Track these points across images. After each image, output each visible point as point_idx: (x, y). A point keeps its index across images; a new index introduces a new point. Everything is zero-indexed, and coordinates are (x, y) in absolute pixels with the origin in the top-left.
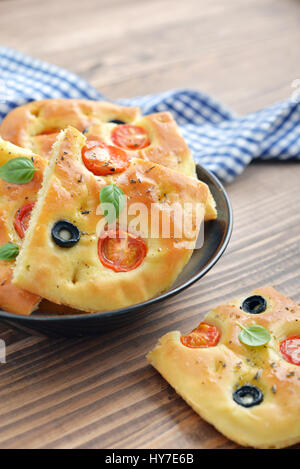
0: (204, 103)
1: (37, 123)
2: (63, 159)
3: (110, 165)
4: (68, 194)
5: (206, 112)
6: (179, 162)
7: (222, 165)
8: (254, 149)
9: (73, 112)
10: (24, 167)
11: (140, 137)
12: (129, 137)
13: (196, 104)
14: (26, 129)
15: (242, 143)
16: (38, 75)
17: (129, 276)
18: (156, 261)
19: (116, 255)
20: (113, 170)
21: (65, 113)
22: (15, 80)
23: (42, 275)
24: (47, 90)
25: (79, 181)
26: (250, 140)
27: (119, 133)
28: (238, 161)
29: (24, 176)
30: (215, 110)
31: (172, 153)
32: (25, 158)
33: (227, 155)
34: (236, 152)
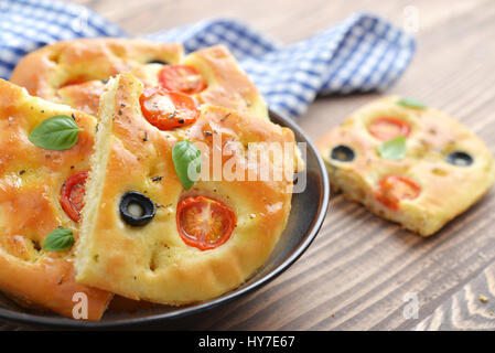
0: (242, 33)
1: (59, 71)
2: (120, 113)
3: (177, 116)
4: (133, 158)
5: (245, 43)
6: (249, 106)
7: (283, 105)
8: (316, 82)
9: (101, 55)
10: (63, 127)
11: (192, 78)
12: (180, 80)
13: (232, 36)
14: (46, 79)
15: (302, 77)
16: (39, 13)
17: (219, 253)
18: (249, 231)
19: (198, 228)
20: (182, 122)
21: (91, 56)
22: (10, 20)
23: (115, 265)
24: (54, 30)
25: (145, 140)
26: (311, 73)
27: (167, 76)
28: (301, 98)
29: (66, 140)
30: (255, 40)
31: (237, 95)
32: (64, 117)
33: (287, 92)
34: (296, 88)
